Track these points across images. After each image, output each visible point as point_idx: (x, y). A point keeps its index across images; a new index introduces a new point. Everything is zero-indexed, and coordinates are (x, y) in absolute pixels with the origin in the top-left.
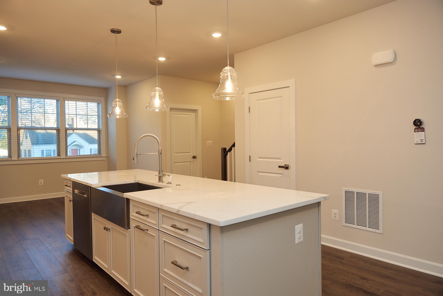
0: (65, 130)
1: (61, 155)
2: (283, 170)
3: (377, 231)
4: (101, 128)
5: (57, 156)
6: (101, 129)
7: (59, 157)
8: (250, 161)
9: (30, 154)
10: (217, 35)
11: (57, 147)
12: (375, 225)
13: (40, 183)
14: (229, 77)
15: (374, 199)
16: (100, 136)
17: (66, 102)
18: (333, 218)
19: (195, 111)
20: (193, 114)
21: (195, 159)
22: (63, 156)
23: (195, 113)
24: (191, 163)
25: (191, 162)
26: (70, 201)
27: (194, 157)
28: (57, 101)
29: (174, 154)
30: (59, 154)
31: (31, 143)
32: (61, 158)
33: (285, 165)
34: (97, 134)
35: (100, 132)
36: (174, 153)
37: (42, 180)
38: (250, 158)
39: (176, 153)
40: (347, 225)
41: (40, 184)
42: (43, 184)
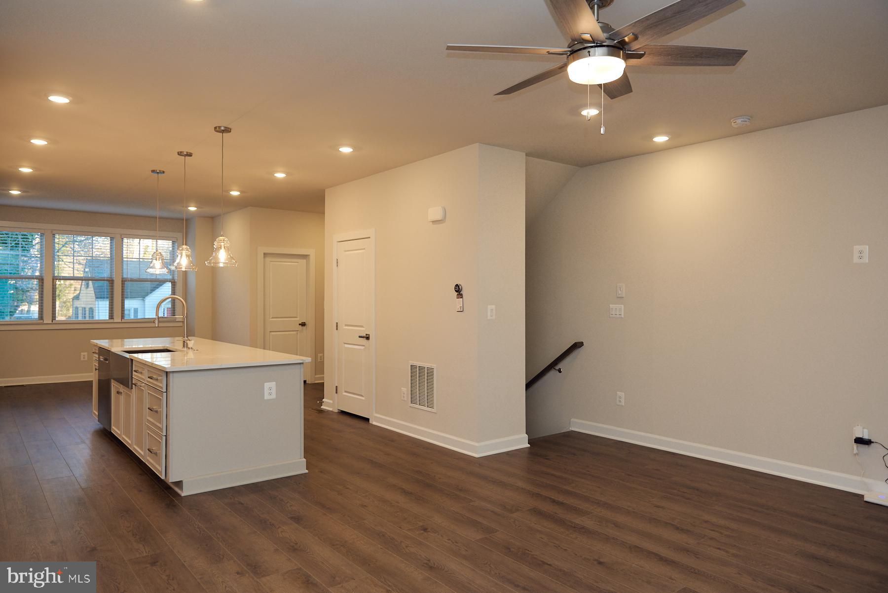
0: (122, 281)
1: (115, 317)
2: (364, 341)
3: (433, 410)
4: (176, 278)
5: (109, 318)
6: (176, 281)
7: (112, 321)
8: (337, 329)
9: (93, 314)
10: (280, 175)
11: (109, 302)
12: (430, 404)
13: (82, 357)
14: (223, 247)
15: (430, 372)
16: (174, 290)
17: (125, 240)
18: (402, 398)
19: (305, 257)
20: (303, 262)
21: (304, 328)
22: (117, 319)
23: (305, 260)
24: (297, 333)
25: (298, 331)
26: (96, 369)
27: (303, 324)
28: (112, 239)
29: (271, 320)
30: (111, 316)
31: (94, 295)
32: (115, 321)
33: (366, 334)
34: (171, 288)
35: (174, 285)
36: (271, 317)
37: (86, 354)
38: (337, 326)
39: (273, 318)
40: (412, 405)
41: (82, 359)
42: (86, 359)
